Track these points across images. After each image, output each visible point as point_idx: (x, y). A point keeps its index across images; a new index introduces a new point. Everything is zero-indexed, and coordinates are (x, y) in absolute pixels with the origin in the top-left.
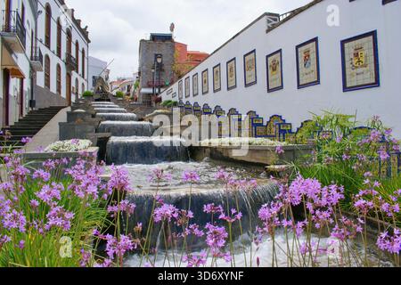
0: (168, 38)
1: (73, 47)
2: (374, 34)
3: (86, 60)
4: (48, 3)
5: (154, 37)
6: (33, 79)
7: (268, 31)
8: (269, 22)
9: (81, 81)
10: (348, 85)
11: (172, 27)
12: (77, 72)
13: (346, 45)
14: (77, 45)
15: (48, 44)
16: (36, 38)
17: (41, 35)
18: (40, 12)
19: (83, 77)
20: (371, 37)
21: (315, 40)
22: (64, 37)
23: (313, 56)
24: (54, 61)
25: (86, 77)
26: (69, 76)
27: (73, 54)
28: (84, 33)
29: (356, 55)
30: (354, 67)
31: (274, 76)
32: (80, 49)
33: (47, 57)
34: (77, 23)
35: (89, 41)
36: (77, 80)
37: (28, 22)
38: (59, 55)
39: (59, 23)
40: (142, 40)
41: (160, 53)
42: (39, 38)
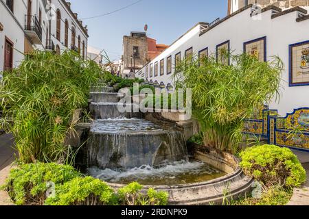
0: (142, 36)
1: (77, 39)
3: (85, 49)
4: (58, 9)
5: (133, 34)
11: (146, 27)
14: (79, 38)
15: (58, 37)
16: (50, 34)
17: (54, 31)
22: (70, 32)
27: (77, 45)
28: (85, 31)
32: (82, 41)
33: (58, 46)
34: (80, 23)
35: (88, 36)
37: (44, 22)
38: (66, 45)
39: (66, 22)
40: (125, 37)
41: (137, 45)
42: (52, 33)
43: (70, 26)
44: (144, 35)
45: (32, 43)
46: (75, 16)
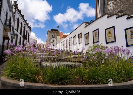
0: (56, 31)
2: (114, 27)
3: (29, 36)
4: (18, 18)
6: (12, 41)
7: (85, 27)
8: (85, 24)
10: (107, 42)
13: (106, 30)
14: (27, 31)
15: (17, 30)
16: (14, 28)
17: (16, 27)
18: (16, 20)
19: (28, 42)
20: (113, 28)
21: (98, 29)
22: (23, 28)
23: (97, 34)
24: (19, 36)
25: (29, 42)
26: (23, 41)
27: (26, 34)
28: (30, 28)
29: (109, 33)
30: (109, 37)
31: (87, 40)
32: (28, 33)
33: (17, 34)
34: (27, 24)
35: (31, 30)
36: (26, 43)
38: (21, 34)
39: (22, 24)
40: (48, 31)
41: (54, 35)
43: (23, 25)
45: (6, 32)
46: (26, 21)
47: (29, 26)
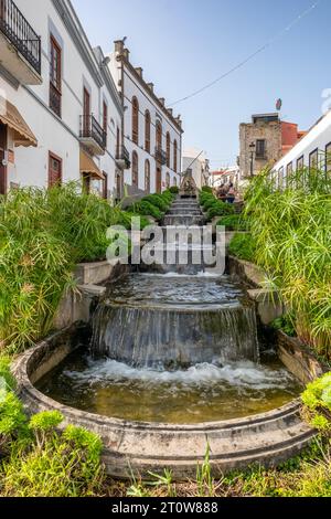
0: (271, 120)
1: (164, 139)
3: (178, 152)
4: (134, 97)
5: (255, 119)
6: (119, 178)
9: (172, 174)
11: (279, 105)
12: (168, 166)
14: (168, 136)
15: (135, 140)
16: (123, 136)
17: (128, 131)
18: (126, 107)
19: (175, 171)
22: (153, 130)
24: (143, 156)
25: (178, 171)
26: (159, 170)
27: (164, 148)
28: (177, 124)
32: (172, 140)
33: (135, 154)
34: (168, 113)
35: (182, 131)
36: (168, 174)
37: (112, 121)
38: (148, 150)
39: (147, 115)
40: (242, 125)
41: (262, 137)
42: (125, 134)
43: (153, 119)
44: (274, 118)
45: (92, 155)
46: (160, 103)
47: (175, 115)
